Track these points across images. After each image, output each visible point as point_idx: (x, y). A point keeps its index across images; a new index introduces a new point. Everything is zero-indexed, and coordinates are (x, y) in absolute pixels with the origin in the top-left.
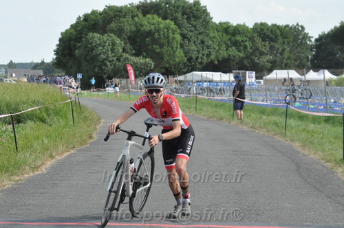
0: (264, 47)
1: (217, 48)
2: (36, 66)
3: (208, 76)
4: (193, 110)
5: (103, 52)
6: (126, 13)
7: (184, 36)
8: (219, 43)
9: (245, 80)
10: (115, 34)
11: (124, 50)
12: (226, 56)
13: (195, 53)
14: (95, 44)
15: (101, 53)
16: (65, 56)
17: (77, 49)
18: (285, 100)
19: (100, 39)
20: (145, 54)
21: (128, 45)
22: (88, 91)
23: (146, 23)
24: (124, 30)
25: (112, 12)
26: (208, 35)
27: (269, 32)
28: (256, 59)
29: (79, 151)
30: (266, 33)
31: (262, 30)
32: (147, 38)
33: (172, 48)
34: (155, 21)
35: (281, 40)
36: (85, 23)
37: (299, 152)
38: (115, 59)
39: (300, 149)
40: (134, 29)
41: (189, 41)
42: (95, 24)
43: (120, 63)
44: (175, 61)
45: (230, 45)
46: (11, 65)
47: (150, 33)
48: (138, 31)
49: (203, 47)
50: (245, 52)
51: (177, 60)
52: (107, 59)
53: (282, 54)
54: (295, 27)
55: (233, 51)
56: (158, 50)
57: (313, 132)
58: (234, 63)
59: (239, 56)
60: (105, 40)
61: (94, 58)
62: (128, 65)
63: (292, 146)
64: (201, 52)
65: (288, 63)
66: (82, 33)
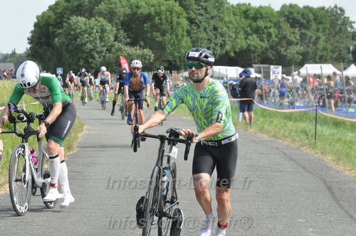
0: (293, 34)
1: (234, 36)
2: (5, 58)
3: (221, 72)
5: (90, 41)
7: (191, 21)
8: (236, 29)
9: (267, 76)
10: (104, 18)
11: (116, 38)
12: (245, 46)
14: (78, 31)
16: (42, 45)
17: (57, 36)
19: (85, 25)
20: (142, 43)
21: (122, 32)
23: (143, 4)
24: (116, 13)
26: (221, 20)
27: (300, 16)
28: (283, 49)
30: (294, 17)
31: (291, 13)
32: (145, 23)
33: (177, 36)
36: (66, 4)
37: (331, 167)
38: (105, 49)
39: (333, 164)
40: (129, 11)
41: (199, 27)
42: (80, 5)
43: (111, 55)
44: (181, 52)
45: (250, 32)
47: (148, 18)
49: (215, 35)
50: (268, 41)
51: (183, 51)
52: (94, 49)
53: (315, 43)
54: (332, 9)
55: (254, 40)
56: (159, 39)
57: (350, 142)
58: (256, 54)
59: (262, 47)
60: (92, 25)
61: (79, 49)
62: (121, 57)
63: (323, 160)
64: (213, 41)
65: (323, 55)
66: (63, 17)
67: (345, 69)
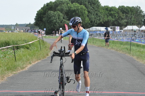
0: (123, 16)
1: (103, 17)
2: (27, 25)
3: (99, 29)
4: (92, 43)
6: (64, 2)
7: (89, 12)
8: (104, 14)
9: (114, 30)
10: (60, 11)
11: (64, 18)
12: (107, 20)
13: (94, 19)
14: (51, 16)
15: (54, 20)
16: (39, 21)
17: (44, 18)
18: (132, 39)
19: (53, 14)
21: (65, 16)
22: (49, 36)
23: (73, 6)
24: (63, 9)
25: (58, 2)
26: (99, 11)
27: (125, 9)
28: (120, 21)
29: (42, 61)
30: (124, 10)
31: (122, 9)
32: (73, 13)
33: (84, 17)
34: (77, 6)
35: (130, 13)
36: (47, 7)
37: (135, 61)
38: (60, 22)
39: (136, 59)
40: (68, 9)
41: (91, 14)
42: (51, 7)
43: (62, 24)
45: (109, 15)
46: (17, 25)
47: (74, 11)
48: (70, 10)
49: (97, 16)
50: (115, 18)
51: (86, 22)
52: (56, 22)
53: (131, 19)
54: (136, 7)
55: (110, 18)
57: (142, 52)
58: (111, 23)
59: (113, 20)
60: (55, 14)
61: (51, 22)
62: (65, 24)
63: (133, 58)
64: (96, 18)
65: (133, 23)
66: (46, 11)
67: (141, 27)
